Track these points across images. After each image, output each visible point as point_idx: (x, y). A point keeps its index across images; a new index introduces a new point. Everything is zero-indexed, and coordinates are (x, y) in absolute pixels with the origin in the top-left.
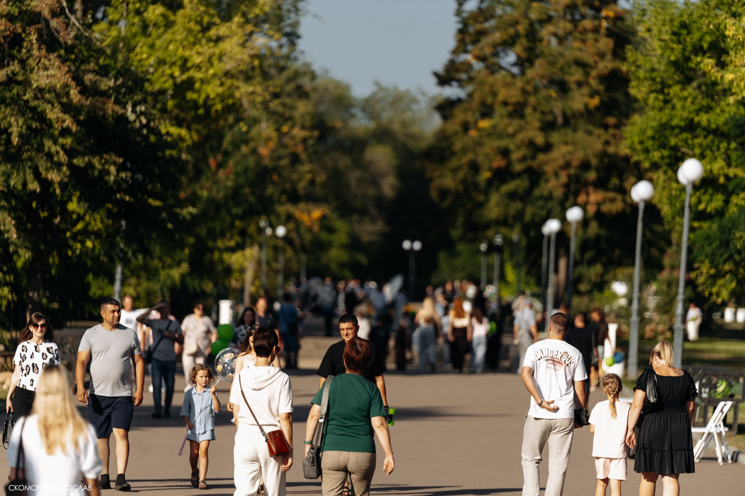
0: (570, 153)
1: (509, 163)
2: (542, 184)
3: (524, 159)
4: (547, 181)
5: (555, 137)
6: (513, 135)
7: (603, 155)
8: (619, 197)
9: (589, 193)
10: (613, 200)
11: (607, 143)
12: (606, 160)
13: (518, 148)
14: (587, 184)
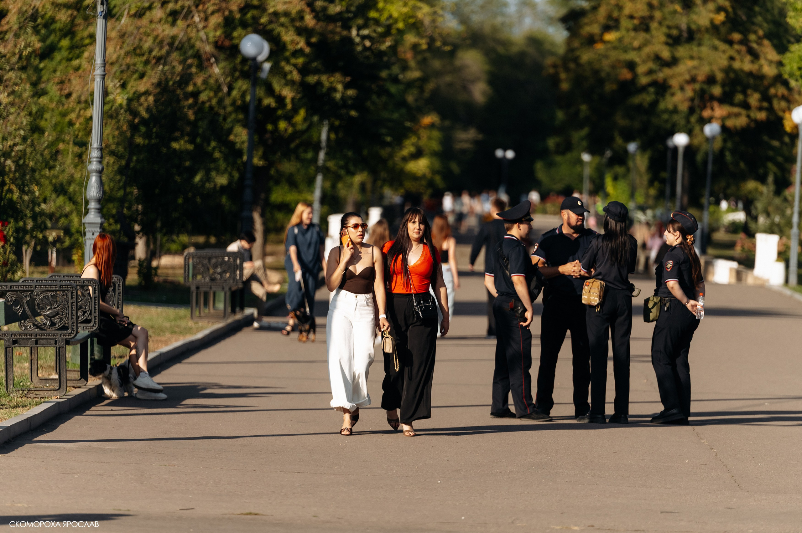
0: (695, 68)
1: (635, 76)
2: (668, 97)
3: (650, 72)
4: (673, 95)
5: (682, 51)
6: (639, 49)
7: (728, 70)
8: (743, 112)
9: (714, 108)
10: (737, 115)
11: (732, 58)
12: (732, 75)
13: (644, 62)
14: (712, 98)
